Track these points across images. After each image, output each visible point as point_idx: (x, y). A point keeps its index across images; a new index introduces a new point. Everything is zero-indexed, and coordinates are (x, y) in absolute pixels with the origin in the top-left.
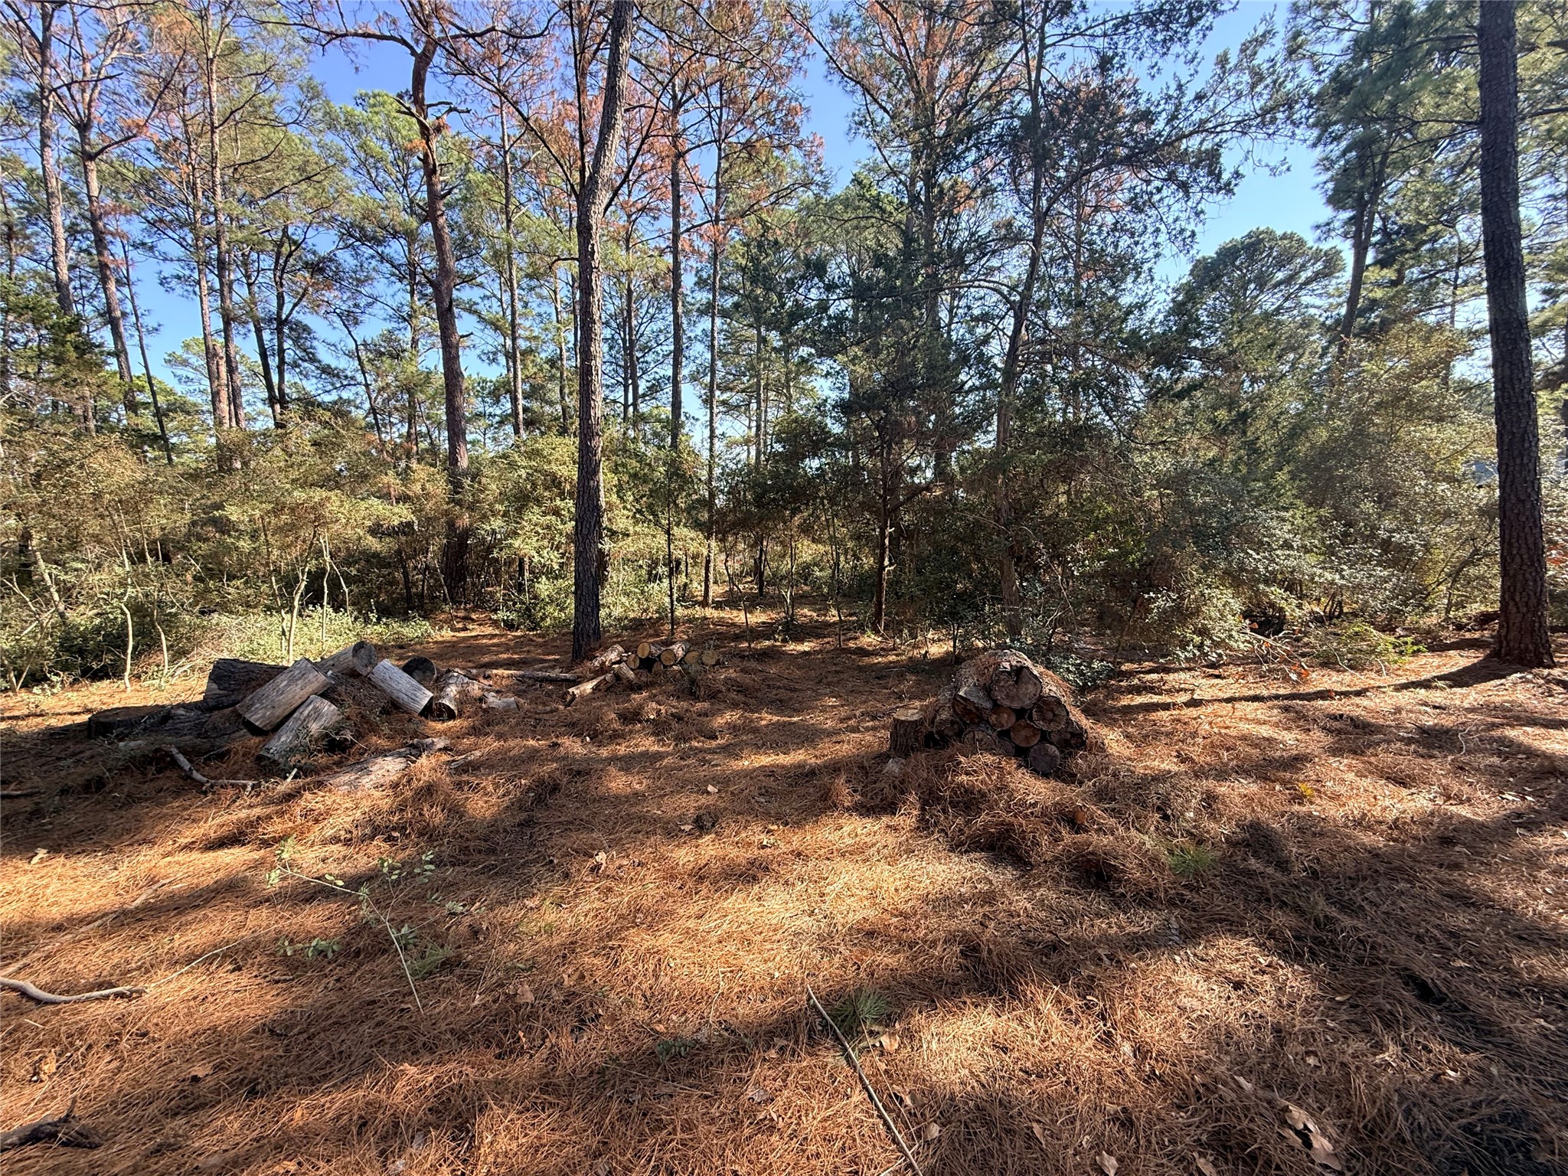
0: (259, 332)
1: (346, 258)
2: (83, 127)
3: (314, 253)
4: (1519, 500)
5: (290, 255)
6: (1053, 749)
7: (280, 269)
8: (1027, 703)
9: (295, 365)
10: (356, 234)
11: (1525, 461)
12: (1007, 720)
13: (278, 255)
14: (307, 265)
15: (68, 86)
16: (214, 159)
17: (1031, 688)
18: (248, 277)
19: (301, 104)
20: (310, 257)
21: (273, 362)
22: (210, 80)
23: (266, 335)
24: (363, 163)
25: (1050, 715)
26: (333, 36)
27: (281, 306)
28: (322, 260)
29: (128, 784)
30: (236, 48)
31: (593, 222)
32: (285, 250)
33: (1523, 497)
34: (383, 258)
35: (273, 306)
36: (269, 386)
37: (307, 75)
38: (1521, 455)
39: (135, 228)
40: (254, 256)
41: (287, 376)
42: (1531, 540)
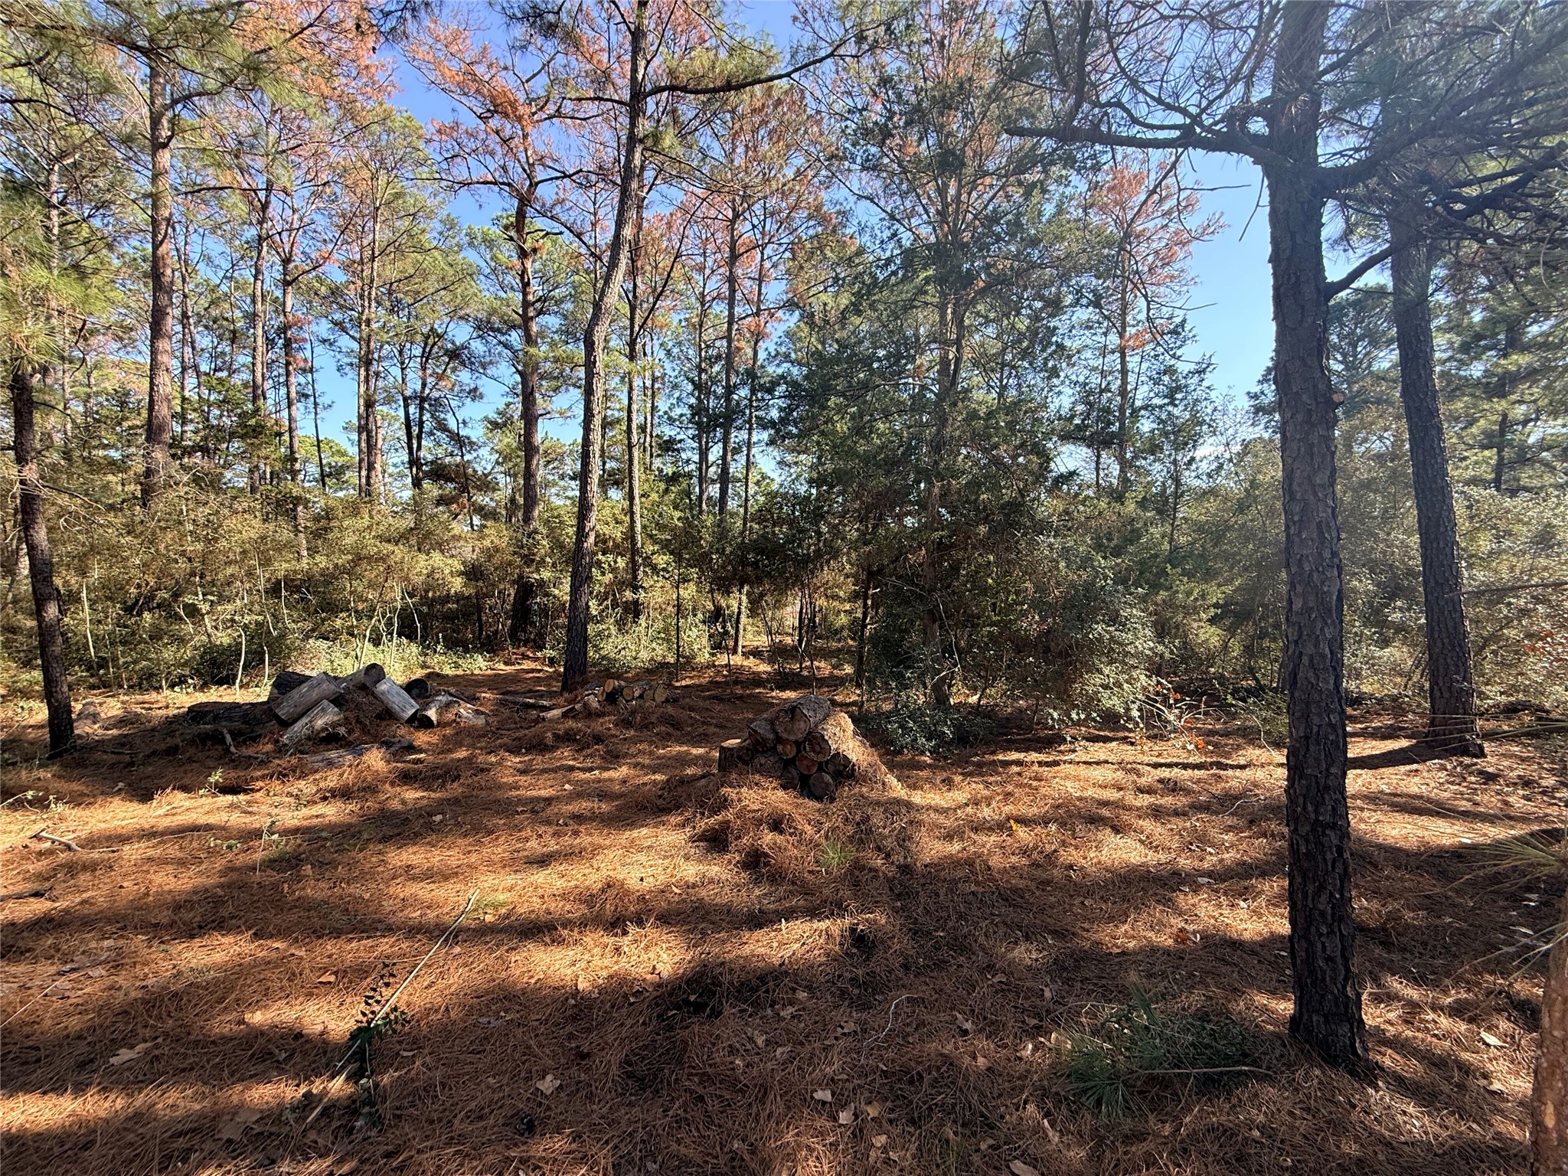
0: (406, 407)
1: (478, 347)
2: (286, 261)
3: (453, 343)
4: (1437, 583)
5: (435, 344)
6: (828, 778)
7: (426, 356)
8: (800, 736)
9: (431, 434)
10: (484, 327)
11: (1442, 545)
12: (790, 751)
13: (426, 344)
14: (447, 352)
15: (280, 234)
16: (372, 281)
17: (802, 725)
18: (402, 363)
19: (441, 233)
20: (449, 346)
21: (415, 430)
22: (375, 222)
23: (412, 409)
24: (494, 270)
25: (818, 748)
26: (463, 184)
27: (424, 385)
28: (457, 349)
29: (192, 750)
30: (398, 196)
31: (595, 339)
32: (430, 341)
33: (1441, 581)
34: (506, 346)
35: (419, 388)
36: (411, 453)
37: (445, 213)
38: (1437, 539)
39: (323, 328)
40: (408, 345)
41: (424, 443)
42: (1450, 624)
